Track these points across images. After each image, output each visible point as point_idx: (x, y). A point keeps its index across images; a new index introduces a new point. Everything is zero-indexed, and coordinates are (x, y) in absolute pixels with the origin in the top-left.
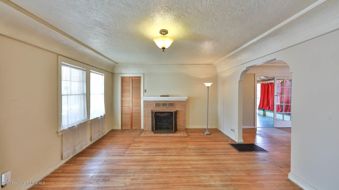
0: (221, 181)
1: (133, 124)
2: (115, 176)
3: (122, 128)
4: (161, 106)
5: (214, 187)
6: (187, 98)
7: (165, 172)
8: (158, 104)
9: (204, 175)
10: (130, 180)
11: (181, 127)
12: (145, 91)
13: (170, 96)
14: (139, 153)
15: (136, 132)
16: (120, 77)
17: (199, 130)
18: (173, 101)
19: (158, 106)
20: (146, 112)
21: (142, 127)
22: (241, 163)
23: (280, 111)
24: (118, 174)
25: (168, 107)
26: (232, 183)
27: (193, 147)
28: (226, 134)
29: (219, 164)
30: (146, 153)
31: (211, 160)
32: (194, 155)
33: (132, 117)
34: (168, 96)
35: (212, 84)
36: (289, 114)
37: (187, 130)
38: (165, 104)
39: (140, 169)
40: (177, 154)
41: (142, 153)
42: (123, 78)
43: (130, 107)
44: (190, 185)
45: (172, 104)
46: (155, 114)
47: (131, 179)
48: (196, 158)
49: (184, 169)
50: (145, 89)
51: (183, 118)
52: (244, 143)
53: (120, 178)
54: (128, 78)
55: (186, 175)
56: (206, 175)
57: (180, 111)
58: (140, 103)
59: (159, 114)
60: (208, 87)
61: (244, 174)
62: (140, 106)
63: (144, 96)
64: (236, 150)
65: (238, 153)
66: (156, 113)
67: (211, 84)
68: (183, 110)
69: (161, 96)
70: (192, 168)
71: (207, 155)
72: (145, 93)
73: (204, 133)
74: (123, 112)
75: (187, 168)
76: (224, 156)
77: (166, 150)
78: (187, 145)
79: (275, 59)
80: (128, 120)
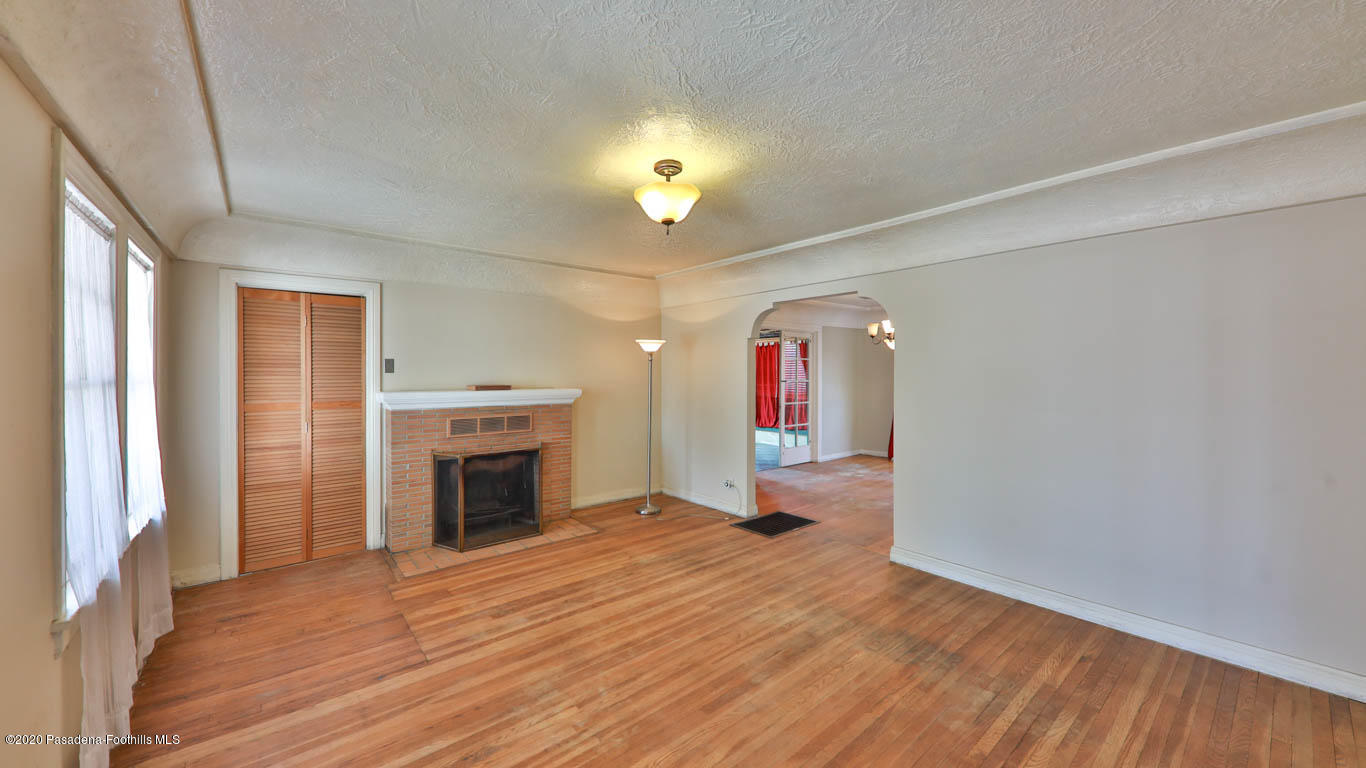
0: (799, 607)
1: (317, 536)
2: (497, 728)
3: (241, 570)
4: (476, 431)
5: (800, 623)
6: (578, 392)
7: (655, 644)
8: (462, 423)
9: (756, 610)
10: (575, 710)
11: (555, 508)
12: (389, 366)
13: (518, 388)
14: (489, 632)
15: (351, 569)
16: (234, 285)
17: (615, 506)
18: (525, 408)
19: (463, 432)
20: (407, 462)
21: (374, 538)
22: (797, 561)
23: (772, 424)
24: (500, 717)
25: (506, 431)
26: (820, 604)
27: (653, 556)
28: (699, 501)
29: (758, 576)
30: (518, 620)
31: (734, 574)
32: (681, 576)
33: (310, 497)
34: (507, 388)
35: (663, 345)
36: (804, 429)
37: (576, 516)
38: (492, 420)
39: (566, 670)
40: (627, 588)
41: (500, 628)
42: (246, 295)
43: (299, 447)
44: (752, 643)
45: (520, 419)
46: (464, 469)
47: (572, 706)
48: (691, 582)
49: (696, 615)
50: (387, 356)
51: (561, 472)
52: (763, 515)
53: (525, 723)
54: (287, 297)
55: (717, 629)
56: (759, 608)
57: (551, 444)
58: (360, 422)
59: (483, 466)
60: (651, 354)
61: (824, 578)
62: (360, 438)
63: (384, 389)
64: (759, 537)
65: (771, 541)
66: (467, 460)
67: (660, 345)
68: (562, 438)
69: (479, 388)
70: (713, 608)
71: (712, 565)
72: (387, 376)
73: (638, 512)
74: (250, 481)
75: (701, 614)
76: (748, 556)
77: (577, 591)
78: (631, 557)
79: (856, 292)
80: (283, 516)
